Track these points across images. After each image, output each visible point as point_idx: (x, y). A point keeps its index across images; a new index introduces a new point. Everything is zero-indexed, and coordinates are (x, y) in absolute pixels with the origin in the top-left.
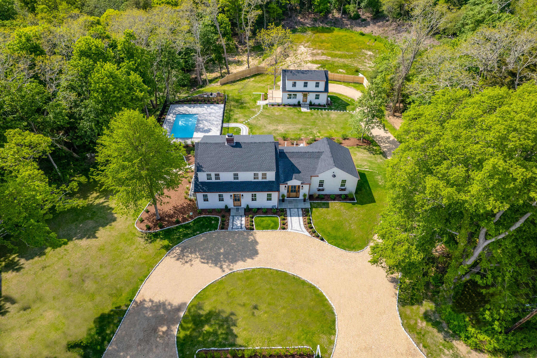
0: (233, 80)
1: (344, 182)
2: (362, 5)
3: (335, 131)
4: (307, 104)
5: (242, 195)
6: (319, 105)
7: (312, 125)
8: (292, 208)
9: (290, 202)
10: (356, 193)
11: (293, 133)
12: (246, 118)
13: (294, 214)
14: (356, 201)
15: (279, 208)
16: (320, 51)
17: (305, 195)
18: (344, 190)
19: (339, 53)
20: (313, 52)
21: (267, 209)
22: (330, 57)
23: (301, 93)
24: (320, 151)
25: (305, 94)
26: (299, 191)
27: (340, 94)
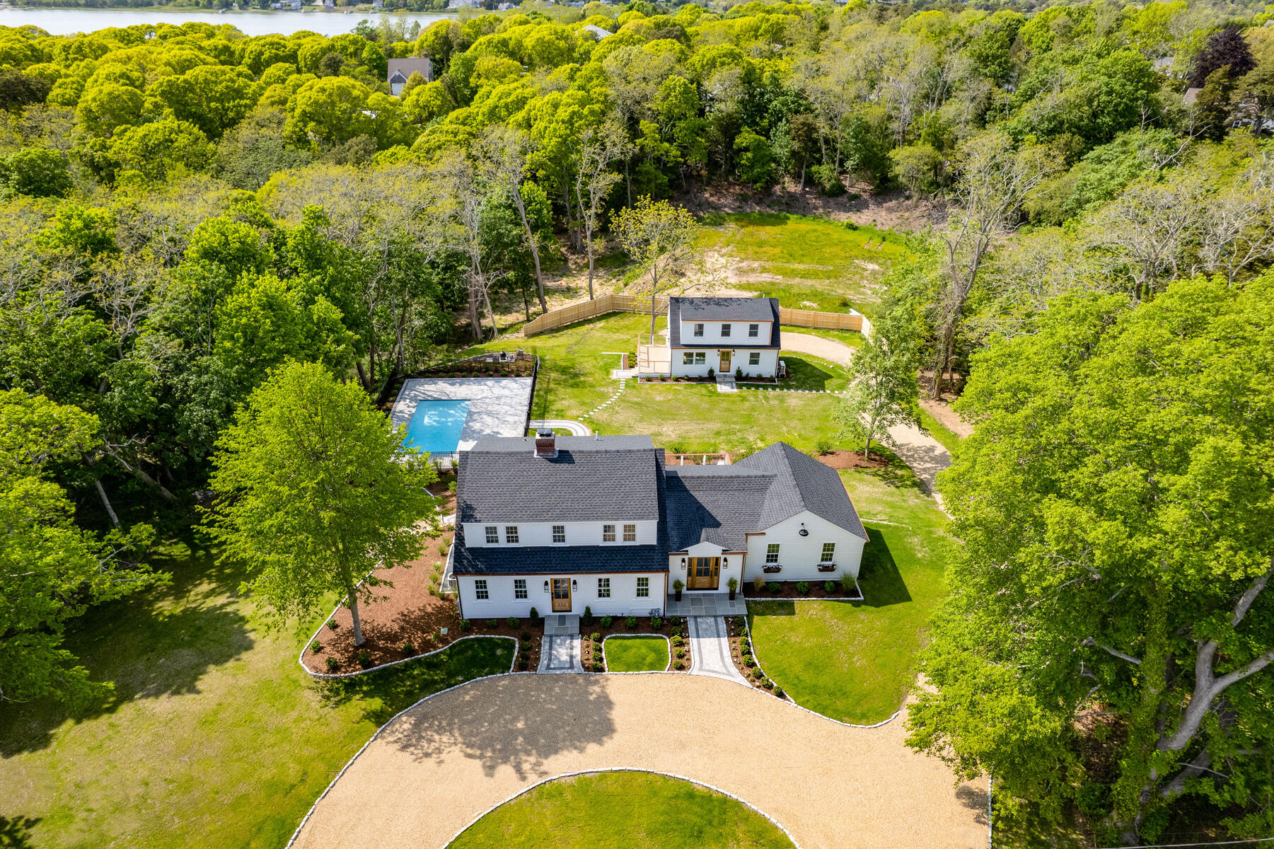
0: (554, 326)
1: (829, 548)
2: (849, 164)
3: (800, 436)
4: (731, 377)
5: (575, 582)
6: (760, 378)
7: (744, 423)
8: (700, 617)
9: (696, 601)
10: (862, 576)
11: (698, 441)
12: (585, 408)
13: (706, 629)
14: (862, 598)
15: (668, 614)
16: (756, 265)
17: (732, 583)
18: (831, 569)
19: (801, 267)
20: (741, 265)
21: (638, 618)
22: (780, 277)
23: (715, 351)
24: (765, 474)
25: (726, 352)
26: (717, 573)
27: (808, 356)
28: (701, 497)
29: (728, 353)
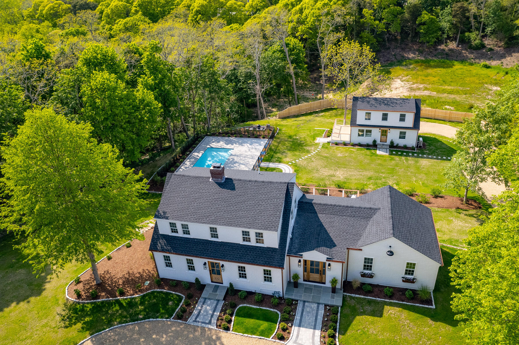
0: (296, 114)
2: (489, 29)
3: (423, 184)
4: (386, 145)
5: (223, 266)
6: (405, 147)
7: (389, 173)
8: (308, 302)
9: (308, 289)
10: (437, 289)
11: (356, 182)
12: (294, 157)
13: (309, 312)
14: (434, 307)
15: (286, 297)
16: (421, 86)
17: (334, 281)
18: (412, 281)
19: (449, 88)
20: (412, 86)
21: (263, 296)
22: (435, 93)
23: (378, 129)
24: (373, 207)
25: (384, 130)
26: (324, 272)
27: (442, 137)
28: (323, 218)
29: (386, 131)
